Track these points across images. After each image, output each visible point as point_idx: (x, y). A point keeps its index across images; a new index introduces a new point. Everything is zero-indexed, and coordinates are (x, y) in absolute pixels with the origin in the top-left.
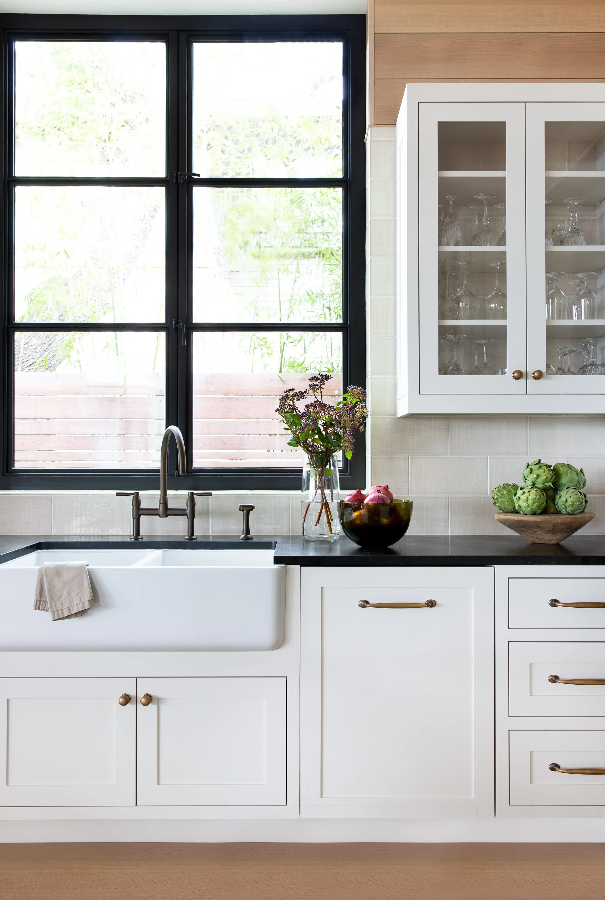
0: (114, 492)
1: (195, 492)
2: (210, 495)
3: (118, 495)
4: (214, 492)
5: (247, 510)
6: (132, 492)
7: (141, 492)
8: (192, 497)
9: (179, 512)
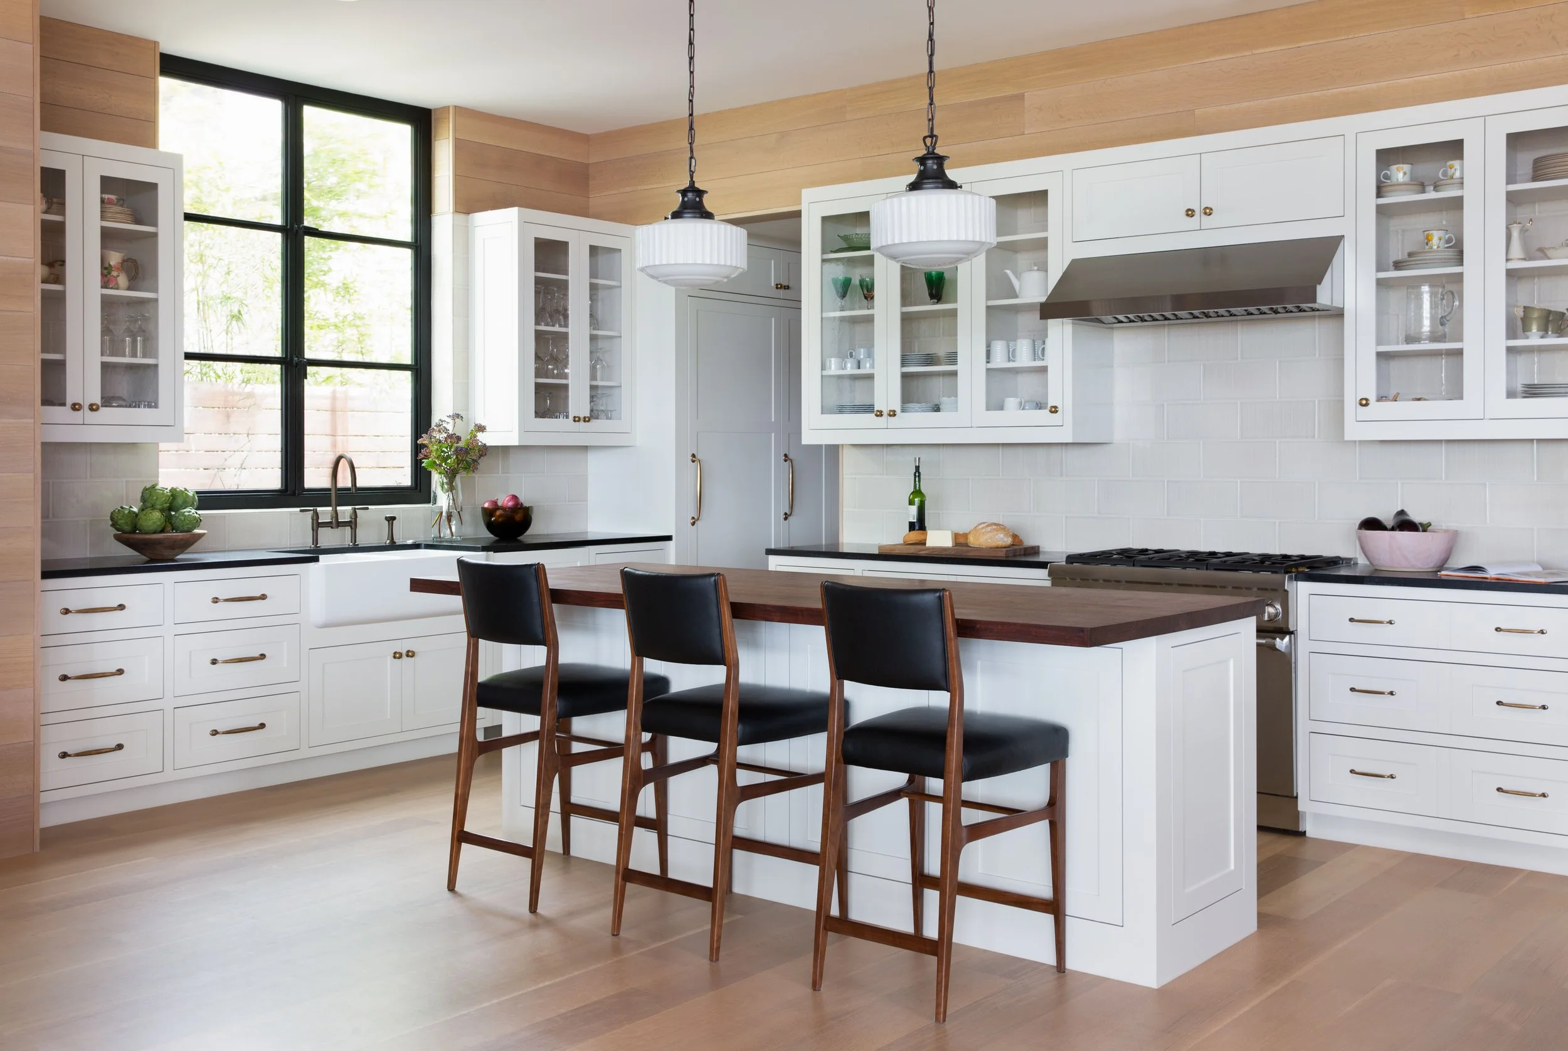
0: (298, 509)
1: (357, 507)
2: (367, 509)
3: (301, 511)
4: (370, 507)
5: (391, 520)
6: (312, 508)
7: (319, 509)
8: (355, 510)
9: (345, 524)
